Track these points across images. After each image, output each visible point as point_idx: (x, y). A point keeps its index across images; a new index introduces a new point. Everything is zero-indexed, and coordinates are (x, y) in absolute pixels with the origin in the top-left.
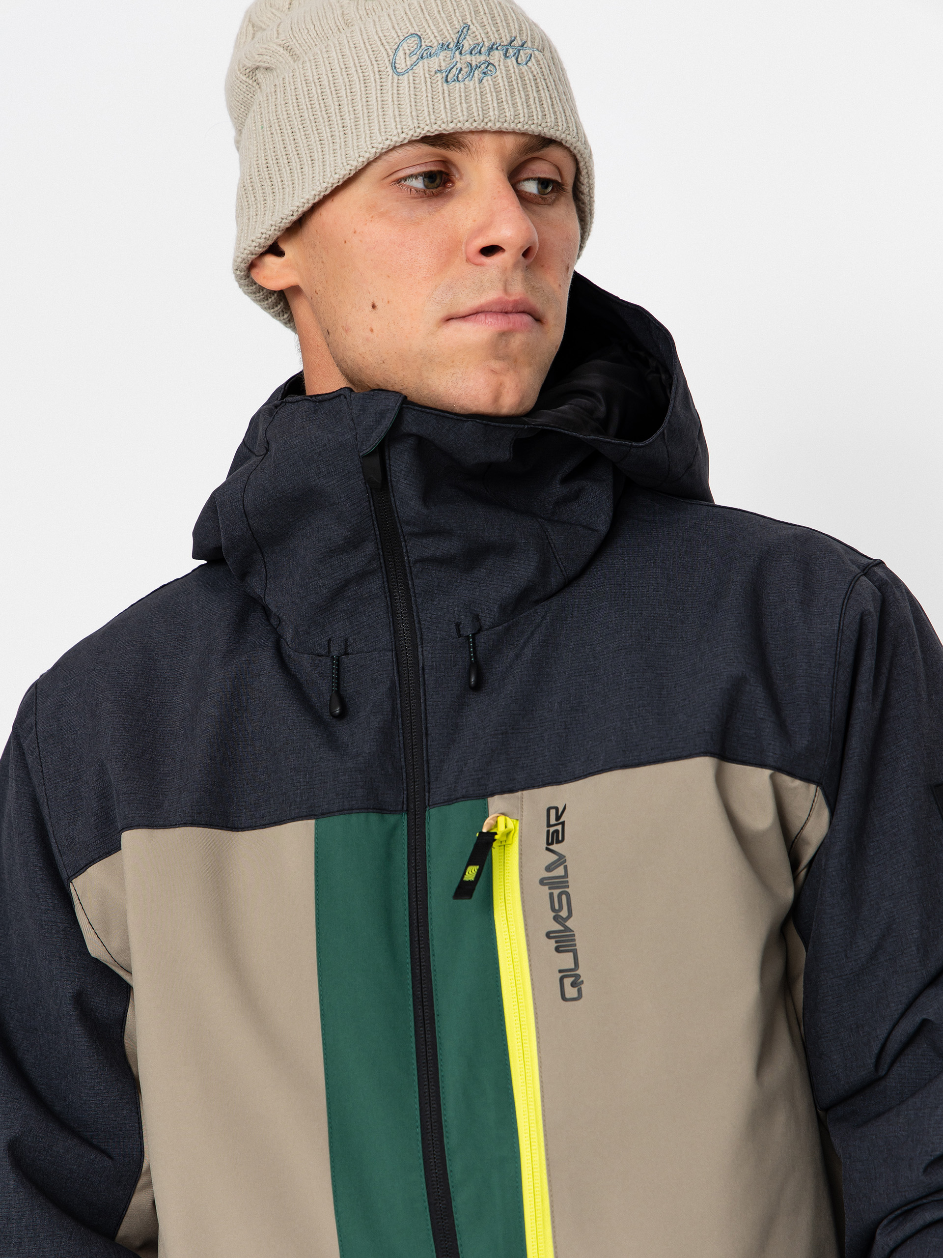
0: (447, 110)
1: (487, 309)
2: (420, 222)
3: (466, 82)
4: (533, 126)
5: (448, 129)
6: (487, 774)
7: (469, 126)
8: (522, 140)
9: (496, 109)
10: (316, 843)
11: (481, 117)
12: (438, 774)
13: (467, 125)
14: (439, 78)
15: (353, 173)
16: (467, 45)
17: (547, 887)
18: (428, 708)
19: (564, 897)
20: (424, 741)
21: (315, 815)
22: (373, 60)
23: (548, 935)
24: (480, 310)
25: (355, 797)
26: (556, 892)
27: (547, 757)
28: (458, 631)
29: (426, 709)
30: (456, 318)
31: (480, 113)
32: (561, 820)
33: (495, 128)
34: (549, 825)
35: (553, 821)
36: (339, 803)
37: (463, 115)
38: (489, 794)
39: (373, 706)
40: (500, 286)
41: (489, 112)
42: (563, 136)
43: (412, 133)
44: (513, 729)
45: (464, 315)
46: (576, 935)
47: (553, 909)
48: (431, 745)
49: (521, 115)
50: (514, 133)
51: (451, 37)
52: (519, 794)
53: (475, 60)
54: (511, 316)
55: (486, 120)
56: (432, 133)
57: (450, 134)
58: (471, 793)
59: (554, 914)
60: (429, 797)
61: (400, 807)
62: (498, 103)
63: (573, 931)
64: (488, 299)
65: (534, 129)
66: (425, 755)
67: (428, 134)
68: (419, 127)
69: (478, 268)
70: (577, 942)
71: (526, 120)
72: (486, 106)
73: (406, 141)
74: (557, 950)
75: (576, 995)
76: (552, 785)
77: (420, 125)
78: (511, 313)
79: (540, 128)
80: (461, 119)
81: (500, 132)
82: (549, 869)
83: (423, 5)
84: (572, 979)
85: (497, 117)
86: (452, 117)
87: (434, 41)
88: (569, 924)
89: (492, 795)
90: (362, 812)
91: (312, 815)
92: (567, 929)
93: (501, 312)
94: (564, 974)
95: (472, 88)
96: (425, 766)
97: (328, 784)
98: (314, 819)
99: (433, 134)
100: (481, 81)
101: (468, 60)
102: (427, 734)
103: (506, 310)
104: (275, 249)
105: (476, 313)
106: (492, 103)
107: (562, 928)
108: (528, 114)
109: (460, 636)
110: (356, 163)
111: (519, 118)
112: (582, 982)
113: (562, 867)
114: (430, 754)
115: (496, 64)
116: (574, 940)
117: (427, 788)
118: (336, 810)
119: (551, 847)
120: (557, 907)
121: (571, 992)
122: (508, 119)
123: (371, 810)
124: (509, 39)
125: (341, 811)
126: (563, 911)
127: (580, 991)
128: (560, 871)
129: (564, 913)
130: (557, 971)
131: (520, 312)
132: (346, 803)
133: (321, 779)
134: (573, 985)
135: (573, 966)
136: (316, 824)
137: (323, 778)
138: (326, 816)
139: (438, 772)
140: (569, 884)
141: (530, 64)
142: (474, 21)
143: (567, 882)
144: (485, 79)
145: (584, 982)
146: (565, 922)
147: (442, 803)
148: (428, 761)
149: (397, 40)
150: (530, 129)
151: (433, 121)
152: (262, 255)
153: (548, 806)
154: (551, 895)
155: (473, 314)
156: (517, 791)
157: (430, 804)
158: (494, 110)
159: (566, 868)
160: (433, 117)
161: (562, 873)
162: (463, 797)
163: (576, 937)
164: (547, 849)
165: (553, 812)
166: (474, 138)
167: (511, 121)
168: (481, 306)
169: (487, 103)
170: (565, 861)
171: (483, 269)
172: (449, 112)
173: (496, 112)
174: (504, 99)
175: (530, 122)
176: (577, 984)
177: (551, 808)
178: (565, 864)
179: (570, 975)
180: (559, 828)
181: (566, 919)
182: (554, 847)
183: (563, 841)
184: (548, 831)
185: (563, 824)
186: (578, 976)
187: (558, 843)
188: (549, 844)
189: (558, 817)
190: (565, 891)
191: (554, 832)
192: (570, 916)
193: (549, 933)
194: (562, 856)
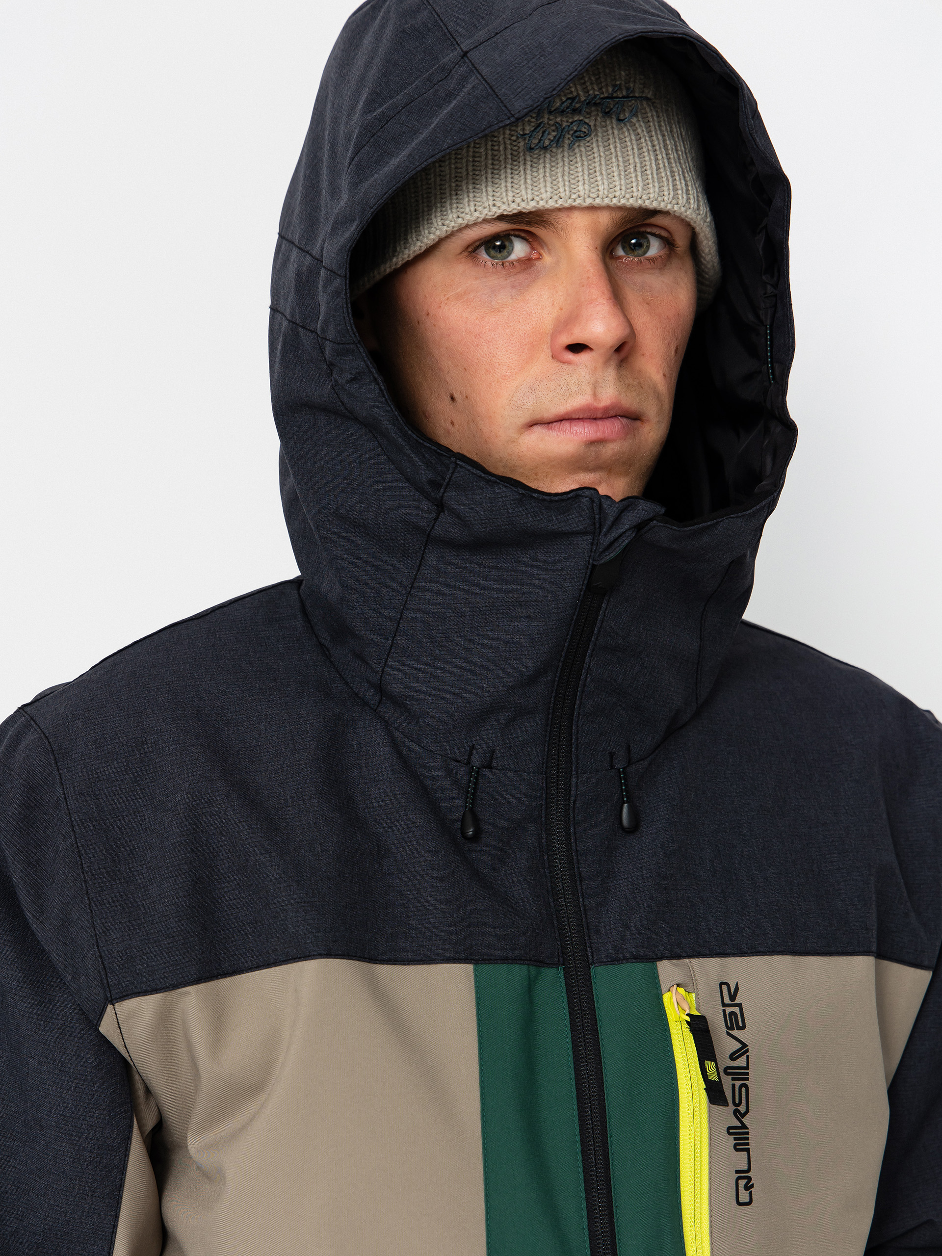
0: (528, 186)
1: (574, 417)
2: (501, 309)
3: (555, 151)
4: (631, 201)
6: (656, 934)
7: (553, 204)
8: (618, 215)
9: (587, 182)
10: (477, 992)
11: (567, 192)
12: (598, 927)
13: (551, 201)
14: (522, 144)
15: (425, 249)
19: (744, 1089)
20: (579, 888)
21: (473, 960)
23: (729, 1131)
24: (567, 417)
25: (518, 944)
26: (738, 1084)
28: (611, 762)
30: (541, 424)
31: (567, 188)
32: (737, 1001)
33: (586, 204)
34: (724, 1005)
35: (727, 1001)
36: (501, 949)
37: (546, 191)
38: (657, 957)
40: (589, 390)
41: (578, 186)
43: (486, 212)
45: (549, 421)
46: (750, 1133)
47: (734, 1103)
48: (586, 895)
49: (618, 188)
50: (608, 208)
52: (687, 961)
53: (566, 120)
54: (600, 423)
55: (574, 196)
56: (510, 211)
57: (531, 213)
58: (642, 954)
59: (735, 1108)
60: (592, 953)
61: (555, 959)
62: (590, 174)
63: (748, 1129)
64: (575, 404)
66: (581, 903)
67: (505, 213)
68: (494, 205)
69: (565, 366)
70: (750, 1141)
71: (623, 193)
72: (574, 179)
73: (480, 220)
74: (735, 1147)
75: (747, 1200)
76: (720, 957)
77: (496, 203)
78: (601, 419)
79: (640, 202)
80: (544, 196)
81: (592, 208)
82: (733, 1056)
84: (745, 1181)
85: (587, 192)
86: (533, 194)
88: (745, 1120)
89: (661, 958)
91: (469, 959)
92: (744, 1126)
93: (589, 419)
94: (740, 1175)
95: (559, 156)
96: (583, 916)
98: (472, 963)
99: (511, 213)
100: (572, 149)
101: (559, 121)
102: (581, 881)
103: (595, 417)
105: (562, 419)
106: (583, 175)
107: (740, 1125)
108: (626, 186)
109: (612, 767)
111: (615, 191)
112: (752, 1186)
113: (744, 1057)
114: (586, 904)
115: (592, 124)
116: (748, 1139)
117: (588, 942)
119: (730, 1032)
120: (737, 1101)
121: (744, 1196)
122: (601, 193)
124: (611, 90)
125: (505, 960)
126: (742, 1105)
127: (750, 1195)
128: (741, 1062)
129: (742, 1109)
130: (734, 1172)
131: (611, 417)
134: (746, 1188)
135: (746, 1168)
136: (475, 970)
138: (487, 962)
139: (597, 924)
140: (749, 1076)
141: (634, 120)
143: (747, 1074)
144: (578, 146)
145: (755, 1186)
146: (743, 1118)
147: (609, 961)
148: (585, 911)
150: (628, 204)
153: (719, 981)
154: (734, 1086)
155: (556, 421)
156: (684, 957)
157: (594, 961)
158: (584, 184)
159: (748, 1057)
161: (745, 1063)
162: (633, 958)
163: (750, 1136)
164: (728, 1034)
165: (725, 987)
166: (563, 215)
167: (605, 196)
168: (567, 413)
169: (576, 175)
170: (747, 1051)
171: (571, 368)
172: (530, 187)
173: (587, 187)
174: (598, 169)
175: (628, 196)
176: (748, 1187)
177: (722, 984)
178: (747, 1054)
179: (744, 1177)
180: (736, 1010)
181: (744, 1115)
182: (735, 1033)
183: (743, 1027)
184: (724, 1011)
185: (740, 1006)
186: (749, 1179)
187: (739, 1028)
188: (730, 1028)
189: (733, 997)
190: (744, 1084)
191: (731, 1014)
192: (747, 1111)
193: (729, 1128)
194: (744, 1045)
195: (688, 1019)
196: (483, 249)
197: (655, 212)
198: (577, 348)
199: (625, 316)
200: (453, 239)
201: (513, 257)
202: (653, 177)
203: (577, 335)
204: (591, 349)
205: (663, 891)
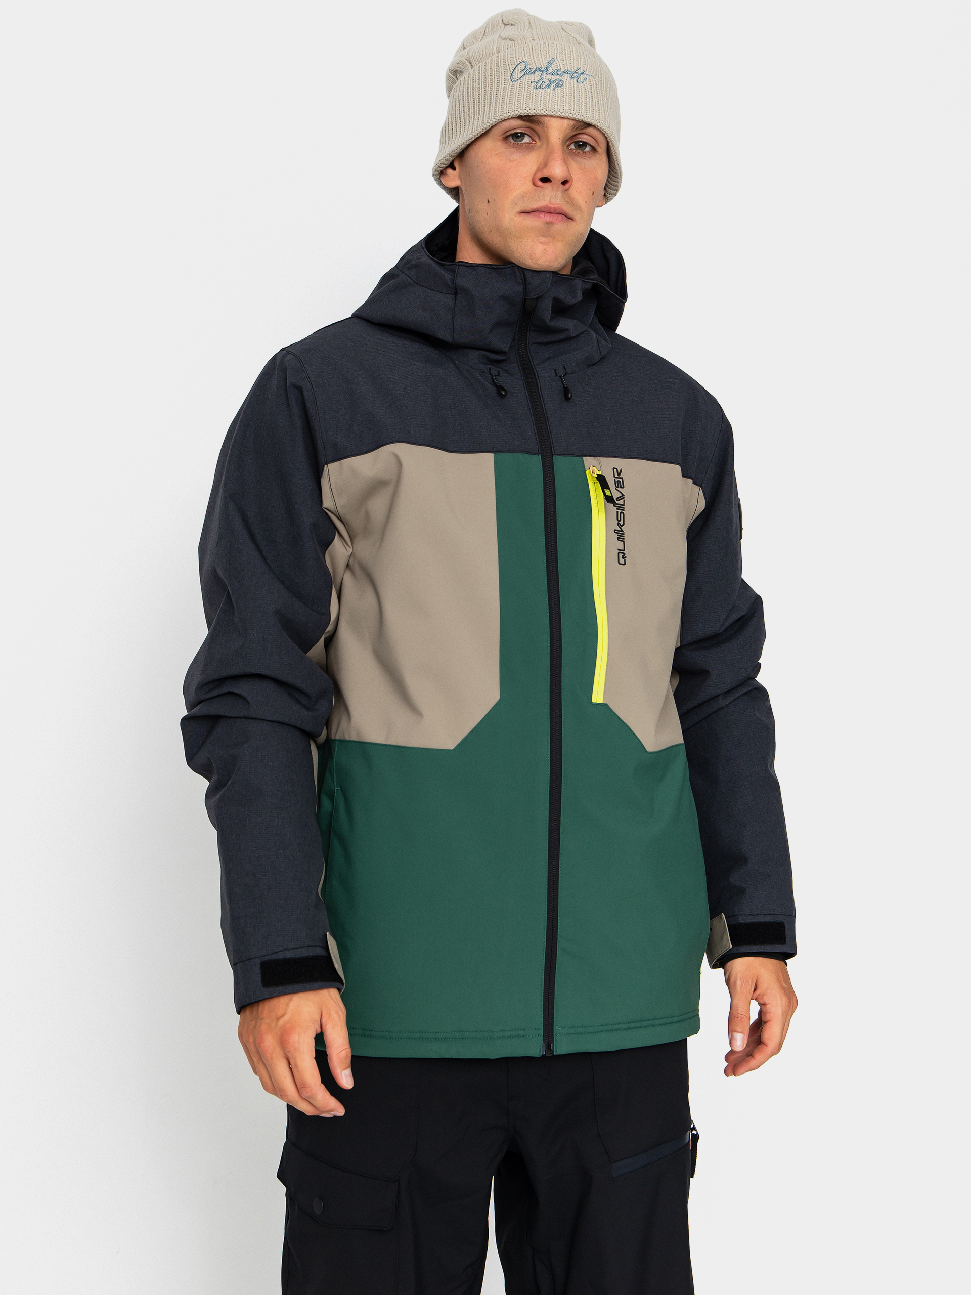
1: (540, 211)
3: (546, 89)
5: (532, 113)
6: (582, 446)
8: (572, 123)
10: (495, 466)
12: (557, 439)
13: (542, 112)
14: (533, 85)
15: (485, 131)
16: (550, 70)
17: (616, 508)
19: (622, 514)
20: (547, 423)
21: (494, 451)
22: (503, 73)
24: (536, 210)
25: (515, 445)
26: (619, 511)
27: (609, 443)
28: (556, 373)
29: (546, 409)
30: (525, 213)
32: (621, 476)
34: (615, 477)
35: (616, 476)
36: (505, 447)
38: (584, 455)
40: (549, 200)
42: (595, 123)
45: (529, 212)
46: (625, 534)
47: (617, 519)
48: (551, 425)
50: (568, 119)
51: (544, 64)
52: (599, 458)
53: (554, 78)
55: (553, 111)
56: (524, 114)
57: (534, 116)
58: (576, 453)
59: (618, 522)
60: (554, 450)
61: (537, 452)
64: (541, 205)
65: (581, 118)
66: (548, 429)
67: (522, 115)
68: (517, 111)
69: (539, 188)
70: (625, 538)
73: (510, 117)
74: (618, 539)
75: (623, 563)
76: (613, 457)
78: (552, 213)
79: (582, 117)
80: (539, 108)
82: (617, 499)
83: (533, 46)
84: (622, 554)
87: (534, 65)
88: (623, 528)
89: (586, 456)
90: (519, 453)
91: (492, 451)
92: (622, 531)
94: (620, 551)
95: (548, 92)
96: (550, 435)
97: (501, 437)
98: (494, 453)
100: (554, 89)
101: (550, 77)
102: (548, 420)
103: (549, 212)
104: (451, 166)
106: (558, 102)
107: (620, 530)
108: (576, 110)
109: (557, 376)
110: (487, 126)
111: (573, 111)
112: (626, 557)
113: (623, 500)
114: (551, 429)
115: (565, 81)
116: (624, 536)
117: (552, 445)
118: (505, 450)
120: (619, 519)
121: (622, 561)
122: (564, 111)
123: (523, 452)
124: (575, 69)
125: (509, 451)
126: (621, 521)
127: (625, 561)
128: (621, 502)
129: (621, 523)
130: (617, 549)
131: (557, 213)
132: (511, 448)
135: (623, 549)
137: (497, 433)
138: (500, 452)
141: (584, 83)
142: (558, 58)
143: (624, 508)
144: (557, 88)
145: (626, 558)
147: (561, 455)
148: (550, 432)
149: (516, 63)
150: (578, 118)
151: (524, 108)
152: (446, 168)
153: (614, 467)
154: (617, 512)
155: (532, 212)
156: (596, 457)
157: (554, 454)
158: (557, 106)
160: (525, 106)
161: (623, 503)
162: (572, 455)
164: (616, 489)
165: (615, 470)
166: (547, 119)
168: (537, 208)
170: (624, 498)
171: (541, 189)
172: (534, 104)
173: (559, 107)
174: (565, 100)
175: (577, 114)
176: (623, 557)
177: (614, 468)
179: (622, 552)
180: (621, 480)
181: (622, 526)
182: (619, 489)
183: (623, 487)
184: (615, 480)
185: (622, 478)
186: (624, 554)
187: (621, 487)
188: (617, 486)
189: (619, 475)
190: (622, 512)
191: (618, 481)
192: (624, 524)
193: (615, 530)
194: (623, 495)
195: (596, 476)
196: (511, 137)
197: (589, 125)
198: (545, 180)
199: (567, 167)
200: (497, 127)
201: (524, 141)
202: (589, 108)
203: (546, 174)
204: (551, 181)
205: (586, 428)
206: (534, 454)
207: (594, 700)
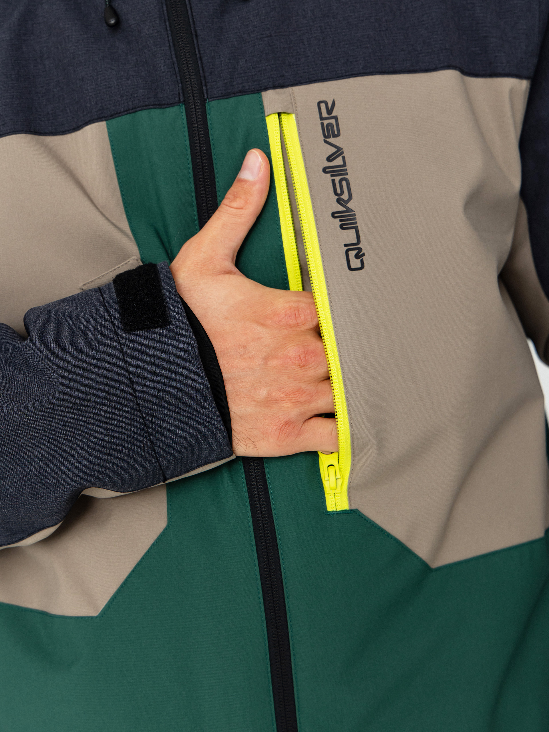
6: (259, 71)
10: (112, 140)
12: (211, 68)
17: (329, 175)
18: (194, 14)
19: (344, 183)
20: (195, 41)
21: (105, 117)
23: (334, 215)
25: (137, 96)
26: (337, 179)
27: (310, 58)
29: (192, 16)
32: (333, 114)
34: (322, 118)
35: (325, 114)
36: (124, 103)
38: (262, 88)
39: (142, 16)
44: (275, 32)
46: (357, 215)
47: (336, 193)
48: (201, 45)
52: (290, 89)
58: (247, 88)
59: (337, 197)
60: (207, 90)
61: (177, 99)
63: (354, 211)
66: (197, 53)
70: (358, 220)
74: (342, 227)
75: (359, 266)
76: (319, 82)
82: (330, 159)
84: (355, 252)
88: (350, 205)
89: (266, 89)
90: (145, 109)
91: (102, 117)
92: (348, 210)
94: (349, 247)
96: (199, 62)
97: (113, 88)
98: (105, 120)
102: (197, 36)
107: (344, 209)
112: (363, 255)
113: (340, 158)
114: (202, 52)
116: (355, 219)
117: (203, 82)
118: (122, 110)
119: (327, 140)
120: (339, 191)
121: (355, 263)
123: (152, 107)
126: (344, 194)
127: (362, 262)
128: (338, 161)
129: (345, 197)
130: (343, 246)
132: (130, 103)
133: (106, 85)
134: (357, 256)
135: (355, 241)
136: (107, 124)
137: (107, 83)
138: (115, 116)
139: (211, 66)
140: (348, 171)
143: (346, 170)
145: (366, 254)
146: (347, 204)
147: (220, 97)
148: (201, 58)
153: (318, 101)
154: (333, 181)
156: (287, 86)
157: (209, 97)
159: (344, 158)
161: (341, 163)
162: (240, 92)
163: (357, 216)
164: (326, 142)
165: (323, 106)
170: (343, 153)
177: (320, 103)
178: (343, 155)
179: (354, 249)
180: (333, 121)
181: (347, 201)
182: (331, 140)
183: (338, 135)
184: (322, 124)
185: (336, 118)
186: (360, 249)
187: (335, 136)
188: (326, 136)
189: (330, 111)
190: (345, 178)
191: (328, 125)
192: (351, 199)
193: (334, 213)
194: (339, 149)
205: (266, 39)
206: (171, 105)
207: (331, 507)
